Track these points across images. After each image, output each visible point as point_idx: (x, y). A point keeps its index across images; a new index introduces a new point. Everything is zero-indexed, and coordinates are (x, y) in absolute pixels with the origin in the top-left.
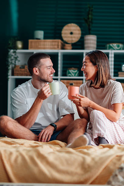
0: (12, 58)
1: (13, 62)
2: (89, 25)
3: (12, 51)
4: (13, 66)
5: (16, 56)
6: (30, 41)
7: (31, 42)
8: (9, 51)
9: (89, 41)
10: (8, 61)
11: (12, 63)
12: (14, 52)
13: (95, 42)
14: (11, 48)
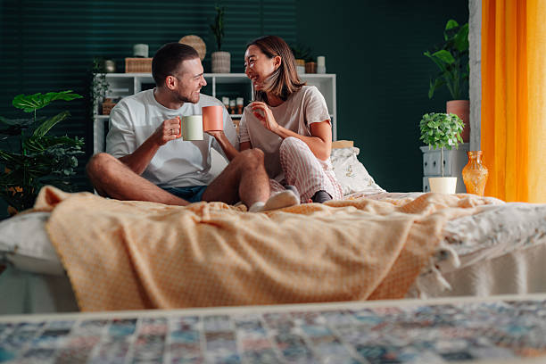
0: (100, 85)
1: (101, 92)
2: (219, 38)
3: (99, 75)
4: (101, 98)
5: (104, 84)
6: (127, 59)
7: (129, 62)
8: (94, 76)
9: (220, 61)
10: (93, 92)
11: (99, 94)
12: (103, 77)
13: (229, 62)
14: (97, 72)
